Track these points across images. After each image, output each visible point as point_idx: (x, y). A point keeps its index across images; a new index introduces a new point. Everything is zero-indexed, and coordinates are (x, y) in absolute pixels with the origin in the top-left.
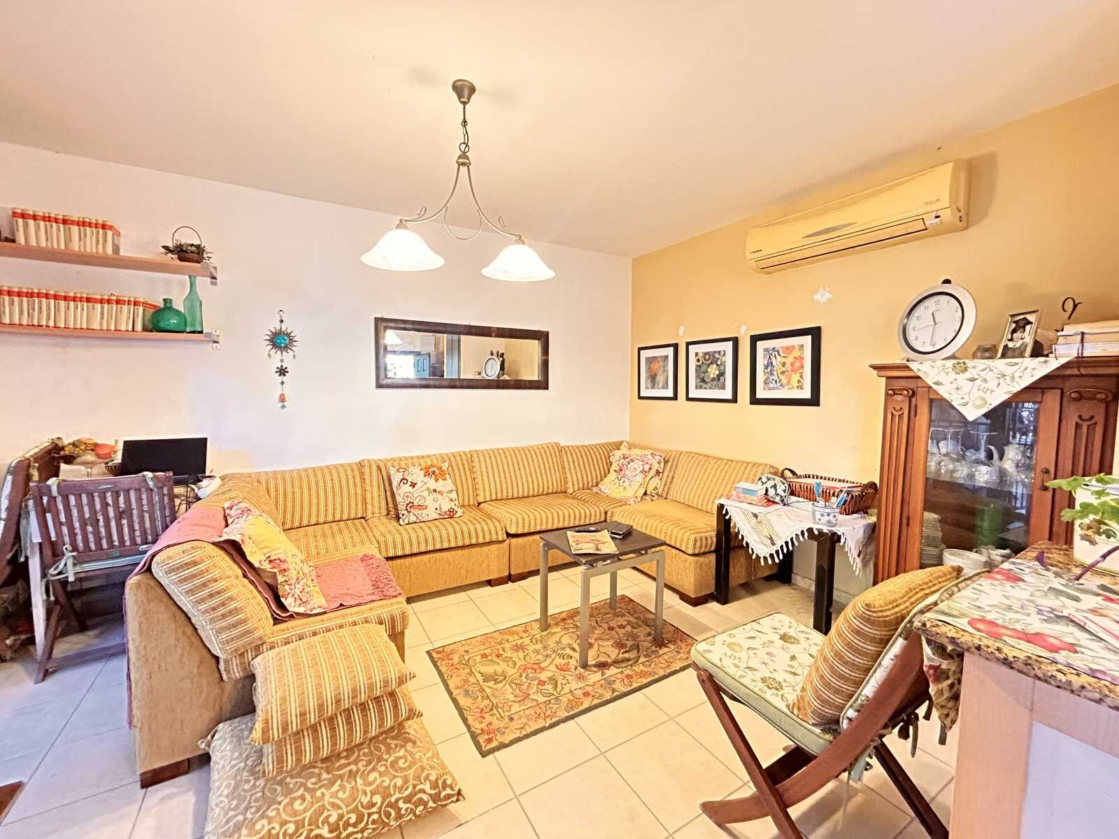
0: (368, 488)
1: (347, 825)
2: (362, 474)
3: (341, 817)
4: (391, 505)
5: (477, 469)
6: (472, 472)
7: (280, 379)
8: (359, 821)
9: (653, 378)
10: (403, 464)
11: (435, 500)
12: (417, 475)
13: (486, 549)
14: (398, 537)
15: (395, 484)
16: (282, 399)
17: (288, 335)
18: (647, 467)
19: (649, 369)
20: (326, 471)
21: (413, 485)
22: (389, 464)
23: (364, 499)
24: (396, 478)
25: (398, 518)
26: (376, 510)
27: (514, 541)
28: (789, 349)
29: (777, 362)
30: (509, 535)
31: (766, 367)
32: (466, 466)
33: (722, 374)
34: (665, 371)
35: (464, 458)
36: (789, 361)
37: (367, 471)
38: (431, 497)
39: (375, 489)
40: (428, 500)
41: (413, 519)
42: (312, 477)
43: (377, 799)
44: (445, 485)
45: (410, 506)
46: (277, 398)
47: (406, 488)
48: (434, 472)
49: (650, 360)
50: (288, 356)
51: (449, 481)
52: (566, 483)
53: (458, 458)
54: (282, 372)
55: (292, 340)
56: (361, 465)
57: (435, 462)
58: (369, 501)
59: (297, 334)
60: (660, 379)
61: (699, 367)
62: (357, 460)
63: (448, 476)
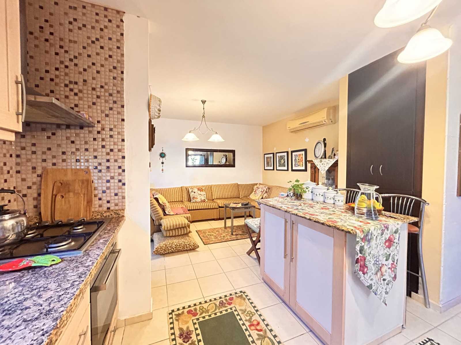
0: (183, 193)
1: (178, 246)
2: (182, 190)
3: (177, 244)
4: (189, 198)
5: (213, 190)
6: (211, 191)
7: (162, 165)
8: (180, 245)
9: (268, 163)
10: (192, 188)
11: (200, 197)
12: (196, 190)
13: (213, 210)
14: (191, 206)
15: (190, 192)
16: (163, 170)
17: (164, 154)
18: (263, 190)
19: (267, 161)
20: (173, 189)
21: (195, 193)
22: (189, 187)
23: (182, 196)
24: (190, 191)
25: (191, 201)
26: (185, 199)
27: (221, 209)
28: (300, 155)
29: (297, 158)
30: (220, 207)
31: (295, 160)
32: (210, 189)
33: (285, 162)
34: (271, 161)
35: (209, 187)
36: (300, 158)
37: (183, 189)
38: (199, 196)
39: (185, 194)
40: (198, 197)
41: (194, 201)
42: (170, 190)
43: (183, 243)
44: (203, 193)
45: (194, 198)
46: (161, 170)
47: (193, 193)
48: (200, 190)
49: (267, 158)
50: (164, 159)
51: (204, 192)
52: (239, 195)
53: (207, 187)
54: (163, 163)
55: (165, 155)
56: (182, 187)
57: (201, 187)
58: (183, 197)
59: (166, 154)
60: (270, 164)
61: (279, 160)
62: (181, 186)
63: (204, 191)
